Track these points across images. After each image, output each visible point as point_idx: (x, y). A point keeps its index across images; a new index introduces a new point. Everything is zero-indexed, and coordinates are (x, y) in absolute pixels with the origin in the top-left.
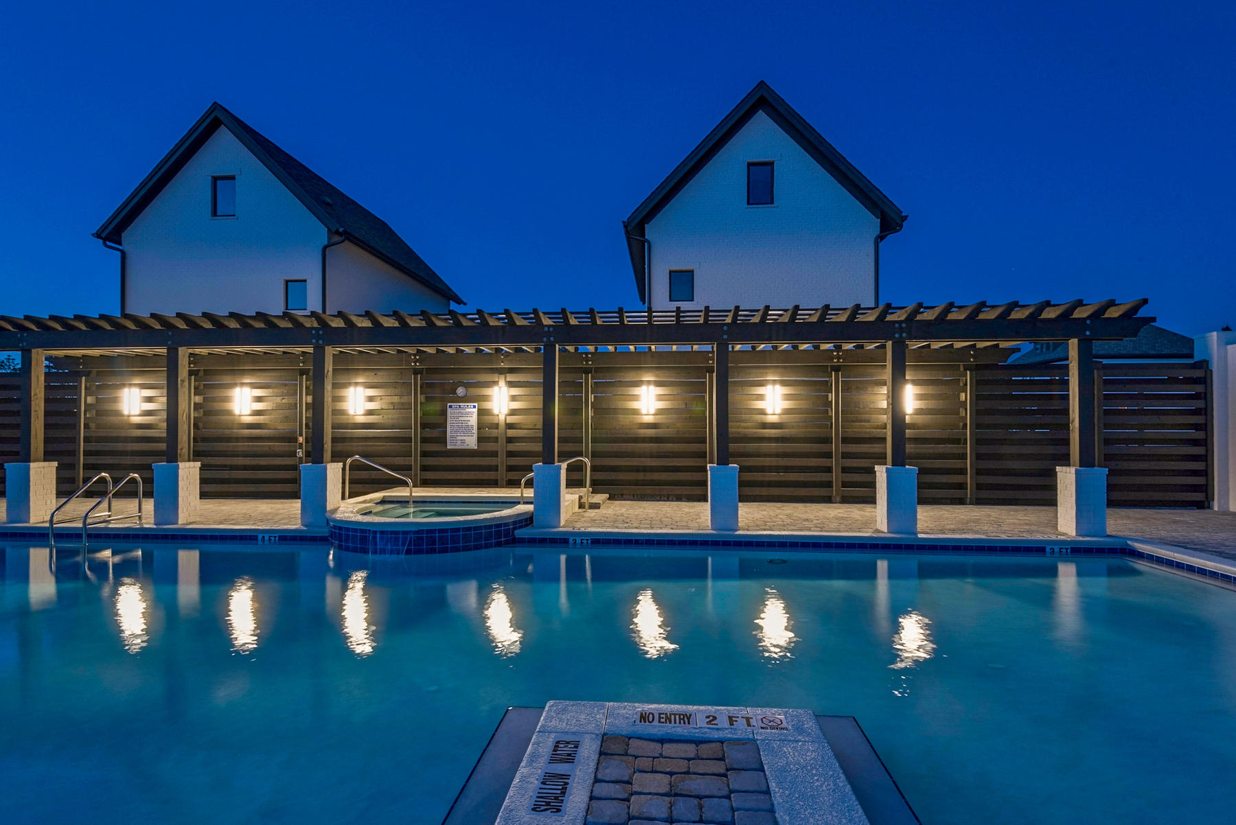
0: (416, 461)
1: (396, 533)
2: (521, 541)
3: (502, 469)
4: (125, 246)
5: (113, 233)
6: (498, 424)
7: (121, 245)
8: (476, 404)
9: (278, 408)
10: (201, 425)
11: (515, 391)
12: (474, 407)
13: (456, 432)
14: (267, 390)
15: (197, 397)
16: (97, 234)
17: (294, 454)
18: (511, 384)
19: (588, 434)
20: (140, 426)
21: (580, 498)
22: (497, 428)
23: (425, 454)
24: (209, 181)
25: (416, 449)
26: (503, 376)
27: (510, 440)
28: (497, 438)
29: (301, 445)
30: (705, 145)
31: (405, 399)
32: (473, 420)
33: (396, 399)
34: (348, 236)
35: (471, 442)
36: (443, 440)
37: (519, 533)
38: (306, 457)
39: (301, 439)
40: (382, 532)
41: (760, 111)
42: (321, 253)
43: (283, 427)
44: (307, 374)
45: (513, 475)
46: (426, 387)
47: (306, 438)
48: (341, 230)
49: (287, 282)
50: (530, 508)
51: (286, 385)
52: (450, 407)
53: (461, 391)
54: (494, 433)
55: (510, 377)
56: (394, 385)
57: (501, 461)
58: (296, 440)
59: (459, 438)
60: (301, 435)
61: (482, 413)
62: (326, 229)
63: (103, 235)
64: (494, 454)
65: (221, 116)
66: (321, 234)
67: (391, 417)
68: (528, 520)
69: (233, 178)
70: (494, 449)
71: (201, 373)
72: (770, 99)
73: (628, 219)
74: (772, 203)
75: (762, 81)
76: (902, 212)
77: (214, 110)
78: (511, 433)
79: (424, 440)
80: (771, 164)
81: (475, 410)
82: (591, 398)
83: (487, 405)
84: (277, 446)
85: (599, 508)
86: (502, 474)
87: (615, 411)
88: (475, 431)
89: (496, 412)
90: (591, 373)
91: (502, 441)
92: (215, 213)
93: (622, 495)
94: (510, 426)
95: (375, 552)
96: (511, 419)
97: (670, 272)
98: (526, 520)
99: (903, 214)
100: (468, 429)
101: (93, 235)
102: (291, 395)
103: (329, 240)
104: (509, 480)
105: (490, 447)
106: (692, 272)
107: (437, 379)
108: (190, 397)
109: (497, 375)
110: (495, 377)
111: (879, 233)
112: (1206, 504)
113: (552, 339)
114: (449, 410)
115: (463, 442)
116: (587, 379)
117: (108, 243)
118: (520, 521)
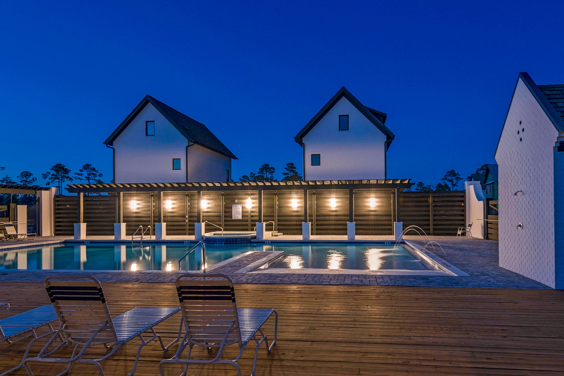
0: (223, 223)
1: (221, 239)
2: (253, 242)
3: (250, 225)
4: (114, 147)
5: (110, 142)
6: (248, 211)
7: (112, 145)
8: (241, 205)
9: (180, 206)
10: (155, 212)
11: (254, 201)
12: (241, 206)
13: (235, 214)
14: (176, 201)
15: (154, 203)
16: (105, 142)
17: (185, 221)
18: (253, 199)
19: (276, 214)
20: (136, 213)
21: (272, 233)
22: (248, 213)
23: (225, 221)
24: (145, 122)
25: (223, 219)
26: (250, 196)
27: (252, 216)
28: (248, 216)
29: (187, 218)
30: (323, 110)
31: (219, 204)
32: (240, 210)
33: (216, 204)
34: (195, 142)
35: (240, 217)
36: (231, 217)
37: (252, 240)
38: (189, 222)
39: (187, 217)
40: (218, 239)
41: (343, 97)
42: (186, 148)
43: (181, 213)
44: (188, 196)
45: (252, 227)
46: (226, 199)
47: (188, 216)
48: (193, 141)
49: (173, 159)
50: (256, 234)
51: (181, 199)
52: (233, 206)
53: (236, 201)
54: (247, 214)
55: (252, 196)
56: (216, 199)
57: (249, 223)
58: (185, 217)
59: (236, 216)
60: (187, 215)
61: (243, 208)
62: (187, 140)
63: (107, 143)
64: (247, 221)
65: (149, 100)
66: (186, 142)
67: (216, 209)
68: (255, 237)
69: (153, 121)
70: (247, 219)
71: (155, 196)
72: (346, 93)
73: (296, 136)
74: (348, 130)
75: (343, 87)
76: (393, 134)
77: (146, 98)
78: (252, 214)
79: (225, 216)
80: (348, 115)
81: (241, 207)
82: (277, 203)
83: (244, 205)
84: (179, 219)
85: (278, 236)
86: (249, 227)
87: (285, 207)
88: (241, 213)
89: (247, 207)
90: (277, 195)
91: (250, 216)
92: (147, 135)
93: (287, 233)
94: (252, 212)
95: (216, 244)
96: (252, 210)
97: (312, 155)
98: (254, 237)
99: (394, 134)
100: (239, 213)
101: (103, 143)
102: (183, 203)
103: (188, 144)
104: (252, 229)
105: (246, 218)
106: (320, 154)
107: (229, 197)
108: (152, 203)
109: (248, 196)
110: (247, 196)
111: (386, 141)
112: (465, 234)
113: (261, 189)
114: (233, 207)
115: (237, 217)
116: (276, 197)
117: (108, 145)
118: (252, 237)
